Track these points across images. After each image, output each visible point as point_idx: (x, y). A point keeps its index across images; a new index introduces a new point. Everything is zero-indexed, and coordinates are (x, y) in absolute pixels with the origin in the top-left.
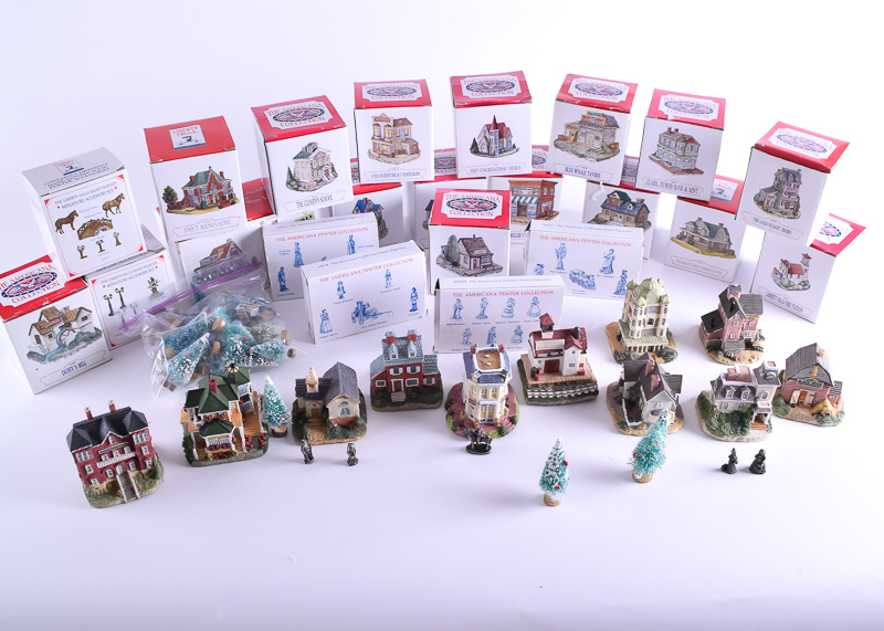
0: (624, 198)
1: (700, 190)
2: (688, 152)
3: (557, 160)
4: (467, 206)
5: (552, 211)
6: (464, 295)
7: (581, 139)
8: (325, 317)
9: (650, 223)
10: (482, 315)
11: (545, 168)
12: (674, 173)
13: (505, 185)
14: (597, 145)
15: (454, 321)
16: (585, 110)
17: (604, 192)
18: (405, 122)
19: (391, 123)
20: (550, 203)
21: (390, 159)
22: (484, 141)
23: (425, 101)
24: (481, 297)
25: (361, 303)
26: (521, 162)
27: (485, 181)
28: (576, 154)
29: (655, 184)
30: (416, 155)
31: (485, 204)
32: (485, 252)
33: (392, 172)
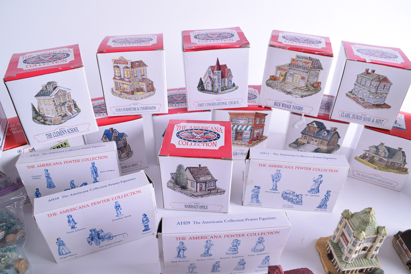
0: (321, 127)
1: (385, 121)
2: (380, 90)
3: (268, 96)
4: (193, 137)
5: (262, 136)
6: (187, 238)
7: (289, 79)
8: (60, 243)
9: (339, 146)
10: (207, 253)
11: (257, 103)
12: (366, 107)
13: (225, 117)
14: (302, 84)
15: (178, 259)
16: (294, 54)
17: (304, 122)
18: (141, 64)
19: (129, 65)
20: (261, 130)
21: (131, 96)
22: (209, 80)
23: (159, 47)
24: (206, 240)
25: (94, 230)
26: (239, 98)
27: (210, 114)
28: (285, 91)
29: (348, 116)
30: (152, 93)
31: (210, 135)
32: (209, 178)
33: (132, 106)
